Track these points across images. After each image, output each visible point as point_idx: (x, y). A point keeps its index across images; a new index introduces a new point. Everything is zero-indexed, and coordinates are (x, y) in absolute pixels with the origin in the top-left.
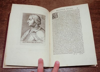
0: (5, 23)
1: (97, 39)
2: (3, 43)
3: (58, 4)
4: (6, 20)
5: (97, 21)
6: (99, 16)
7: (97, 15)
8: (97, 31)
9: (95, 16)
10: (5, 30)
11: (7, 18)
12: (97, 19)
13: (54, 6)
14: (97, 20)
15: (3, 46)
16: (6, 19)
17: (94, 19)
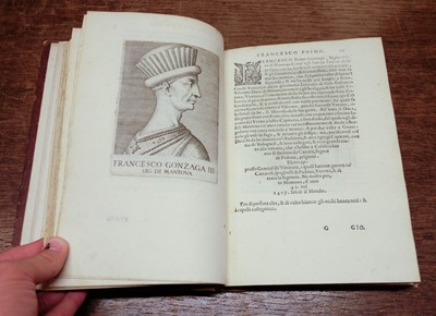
0: (27, 99)
1: (412, 170)
2: (13, 184)
3: (249, 24)
4: (28, 87)
5: (413, 95)
6: (421, 74)
7: (416, 70)
8: (410, 138)
9: (405, 75)
10: (26, 130)
11: (32, 81)
12: (413, 87)
13: (230, 33)
14: (412, 90)
15: (12, 193)
16: (29, 85)
17: (400, 87)
